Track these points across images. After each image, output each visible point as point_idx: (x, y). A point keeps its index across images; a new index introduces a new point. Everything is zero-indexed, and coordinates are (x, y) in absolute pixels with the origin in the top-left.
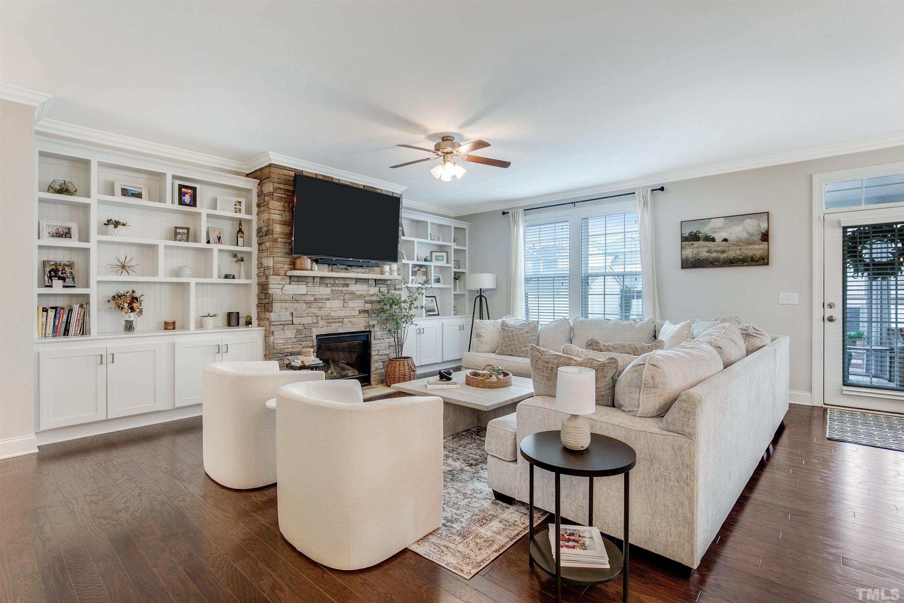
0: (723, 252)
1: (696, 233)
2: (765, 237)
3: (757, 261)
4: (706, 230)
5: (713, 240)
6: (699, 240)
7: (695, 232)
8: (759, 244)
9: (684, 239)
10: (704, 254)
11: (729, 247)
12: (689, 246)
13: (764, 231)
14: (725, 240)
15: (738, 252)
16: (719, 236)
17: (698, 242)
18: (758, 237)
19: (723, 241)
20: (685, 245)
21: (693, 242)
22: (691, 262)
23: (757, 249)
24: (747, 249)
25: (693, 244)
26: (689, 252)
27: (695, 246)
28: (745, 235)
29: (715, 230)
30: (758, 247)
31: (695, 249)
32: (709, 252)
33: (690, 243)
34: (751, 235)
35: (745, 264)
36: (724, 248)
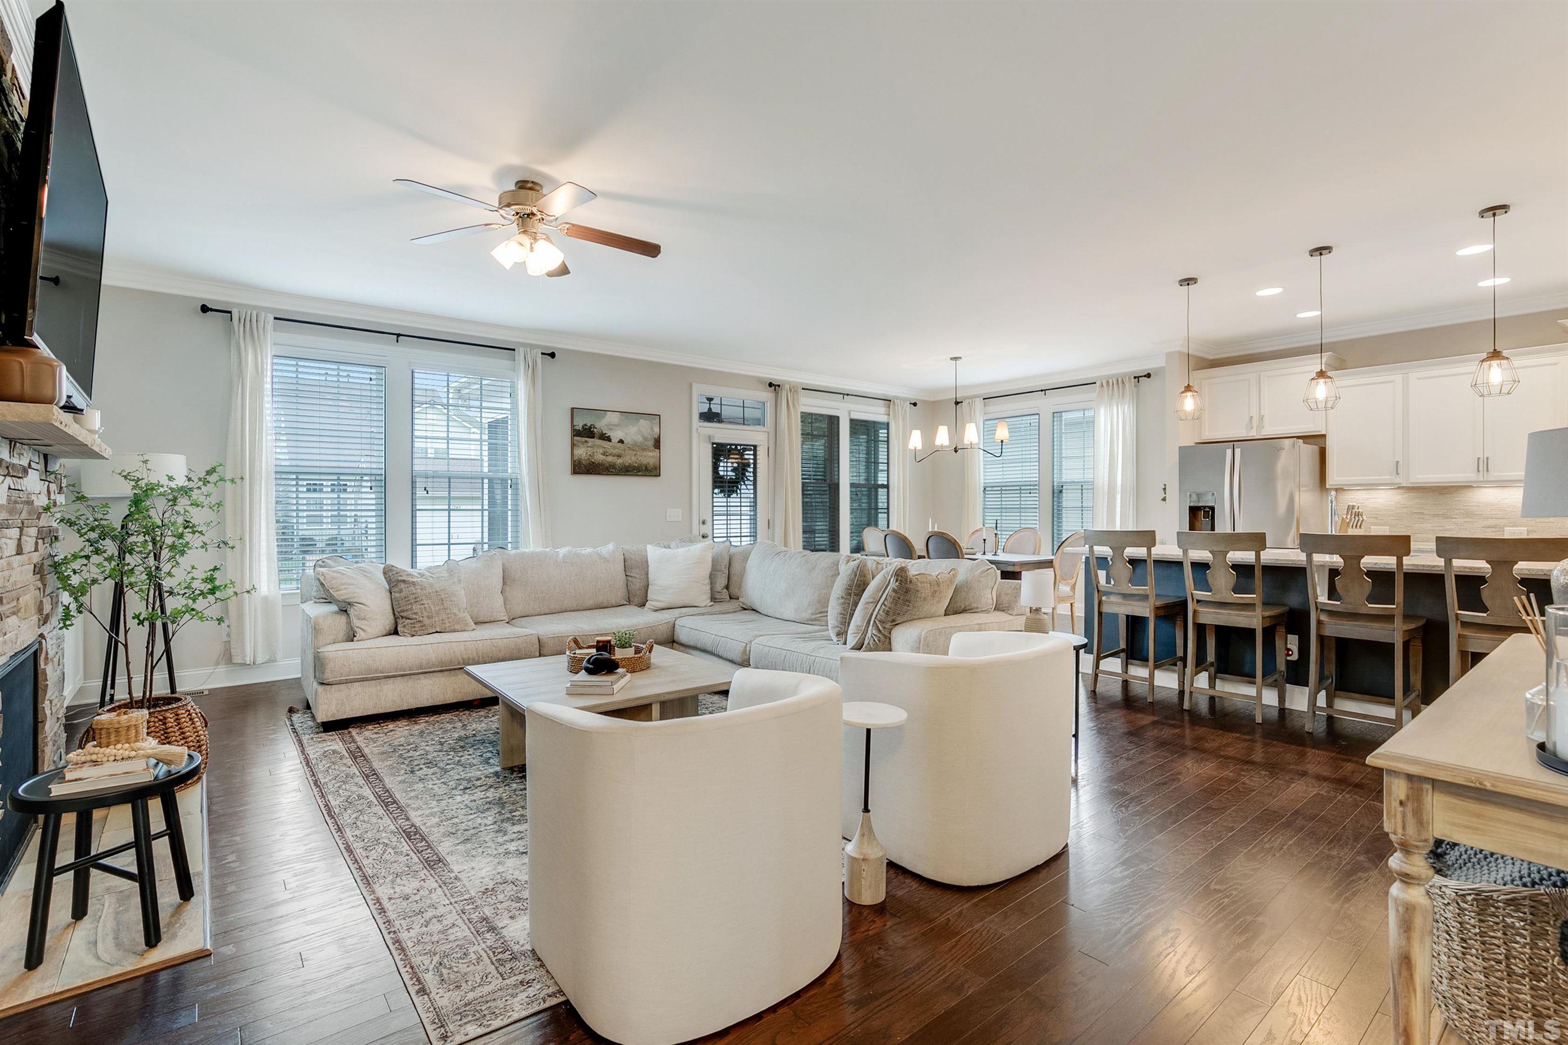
0: (619, 456)
1: (590, 427)
2: (657, 444)
3: (651, 471)
4: (601, 425)
5: (609, 439)
6: (593, 437)
7: (589, 425)
8: (652, 451)
9: (576, 433)
10: (599, 457)
11: (625, 450)
12: (583, 443)
13: (656, 437)
14: (621, 441)
15: (634, 459)
16: (616, 435)
17: (593, 440)
18: (651, 443)
19: (619, 442)
20: (577, 441)
21: (587, 439)
22: (585, 466)
23: (648, 457)
24: (642, 456)
25: (586, 442)
26: (582, 452)
27: (590, 444)
28: (639, 439)
29: (611, 426)
30: (651, 454)
31: (589, 449)
32: (604, 454)
33: (584, 439)
34: (645, 439)
35: (640, 473)
36: (620, 451)
